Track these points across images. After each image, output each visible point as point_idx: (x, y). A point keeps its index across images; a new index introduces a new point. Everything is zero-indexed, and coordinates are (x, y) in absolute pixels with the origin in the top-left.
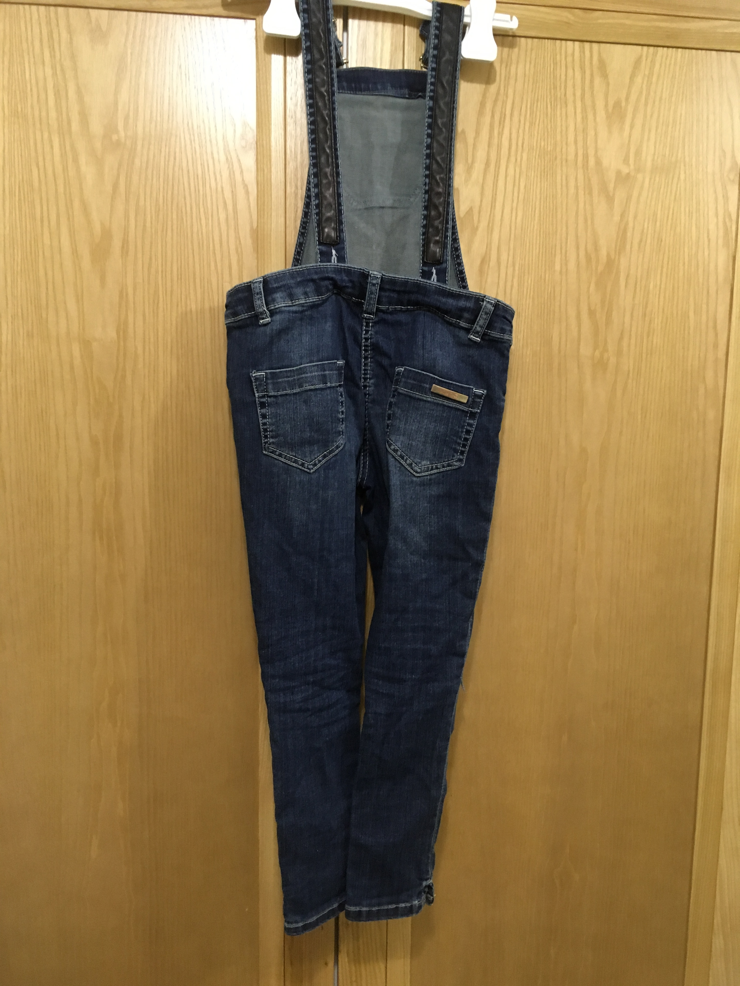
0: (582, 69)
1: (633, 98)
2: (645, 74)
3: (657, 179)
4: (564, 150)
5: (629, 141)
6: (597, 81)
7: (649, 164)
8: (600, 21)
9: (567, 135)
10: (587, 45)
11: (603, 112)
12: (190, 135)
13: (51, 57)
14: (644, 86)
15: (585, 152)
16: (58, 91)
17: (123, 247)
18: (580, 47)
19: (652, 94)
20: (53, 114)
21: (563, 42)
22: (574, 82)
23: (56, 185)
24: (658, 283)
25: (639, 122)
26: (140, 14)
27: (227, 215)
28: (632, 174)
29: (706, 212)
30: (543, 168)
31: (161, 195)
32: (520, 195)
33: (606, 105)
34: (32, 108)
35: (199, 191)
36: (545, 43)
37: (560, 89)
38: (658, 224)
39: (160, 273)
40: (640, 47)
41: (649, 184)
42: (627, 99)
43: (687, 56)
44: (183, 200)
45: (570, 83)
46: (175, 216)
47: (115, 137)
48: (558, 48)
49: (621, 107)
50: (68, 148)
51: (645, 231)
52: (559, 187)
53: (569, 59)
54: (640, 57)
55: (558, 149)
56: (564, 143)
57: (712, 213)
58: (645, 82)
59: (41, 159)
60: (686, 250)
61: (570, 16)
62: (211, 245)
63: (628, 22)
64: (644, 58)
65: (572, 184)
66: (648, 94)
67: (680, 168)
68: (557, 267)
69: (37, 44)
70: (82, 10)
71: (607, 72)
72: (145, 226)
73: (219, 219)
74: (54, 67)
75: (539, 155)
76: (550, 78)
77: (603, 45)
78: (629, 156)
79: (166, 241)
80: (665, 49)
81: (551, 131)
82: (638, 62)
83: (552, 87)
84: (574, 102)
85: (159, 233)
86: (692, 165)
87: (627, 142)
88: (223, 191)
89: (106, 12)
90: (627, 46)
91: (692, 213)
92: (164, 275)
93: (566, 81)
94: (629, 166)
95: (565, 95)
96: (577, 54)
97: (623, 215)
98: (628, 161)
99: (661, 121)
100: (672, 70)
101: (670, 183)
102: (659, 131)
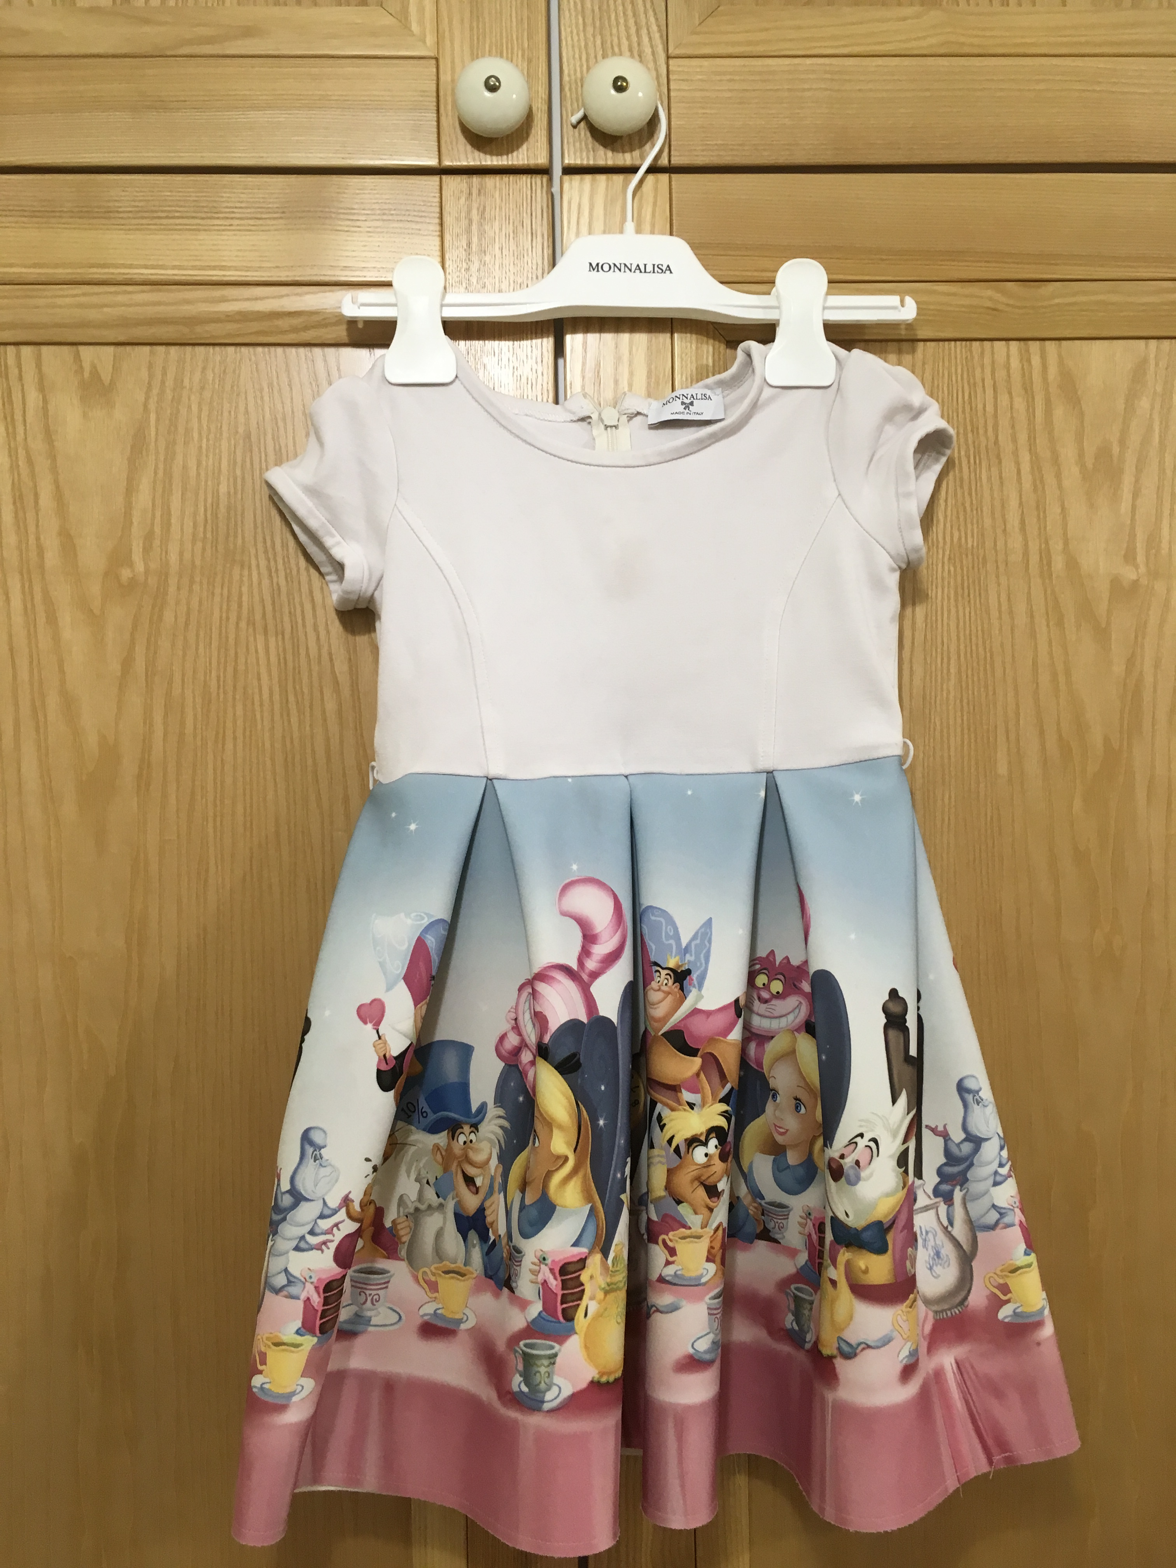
0: (1028, 389)
1: (1134, 438)
2: (1155, 393)
4: (1000, 544)
5: (1133, 519)
6: (1059, 412)
8: (1058, 301)
9: (1003, 516)
10: (1034, 346)
11: (1075, 470)
12: (269, 561)
13: (8, 435)
14: (1156, 417)
15: (1043, 546)
16: (21, 497)
17: (139, 776)
18: (1020, 351)
21: (987, 344)
22: (1012, 417)
23: (15, 669)
26: (173, 350)
27: (340, 705)
28: (1144, 581)
30: (959, 579)
31: (214, 674)
32: (917, 634)
33: (1081, 455)
35: (286, 663)
36: (950, 349)
37: (986, 431)
39: (210, 820)
40: (1142, 343)
42: (1122, 442)
44: (255, 683)
45: (1004, 422)
46: (240, 711)
47: (126, 574)
48: (976, 356)
49: (1111, 457)
50: (38, 597)
52: (994, 613)
53: (1001, 374)
54: (1145, 361)
55: (989, 544)
56: (999, 531)
58: (1157, 406)
61: (998, 296)
62: (310, 762)
63: (1114, 298)
64: (1152, 362)
65: (1021, 608)
66: (1165, 426)
68: (1002, 769)
70: (66, 348)
71: (1079, 393)
72: (182, 735)
73: (324, 712)
74: (12, 453)
75: (950, 559)
77: (1064, 343)
78: (1135, 548)
79: (222, 760)
81: (972, 510)
82: (1139, 372)
83: (969, 428)
84: (1016, 453)
85: (210, 744)
87: (1129, 522)
88: (331, 660)
89: (109, 351)
90: (1115, 341)
92: (218, 823)
93: (995, 415)
94: (1137, 567)
95: (996, 442)
96: (1015, 363)
97: (1131, 662)
98: (1135, 559)
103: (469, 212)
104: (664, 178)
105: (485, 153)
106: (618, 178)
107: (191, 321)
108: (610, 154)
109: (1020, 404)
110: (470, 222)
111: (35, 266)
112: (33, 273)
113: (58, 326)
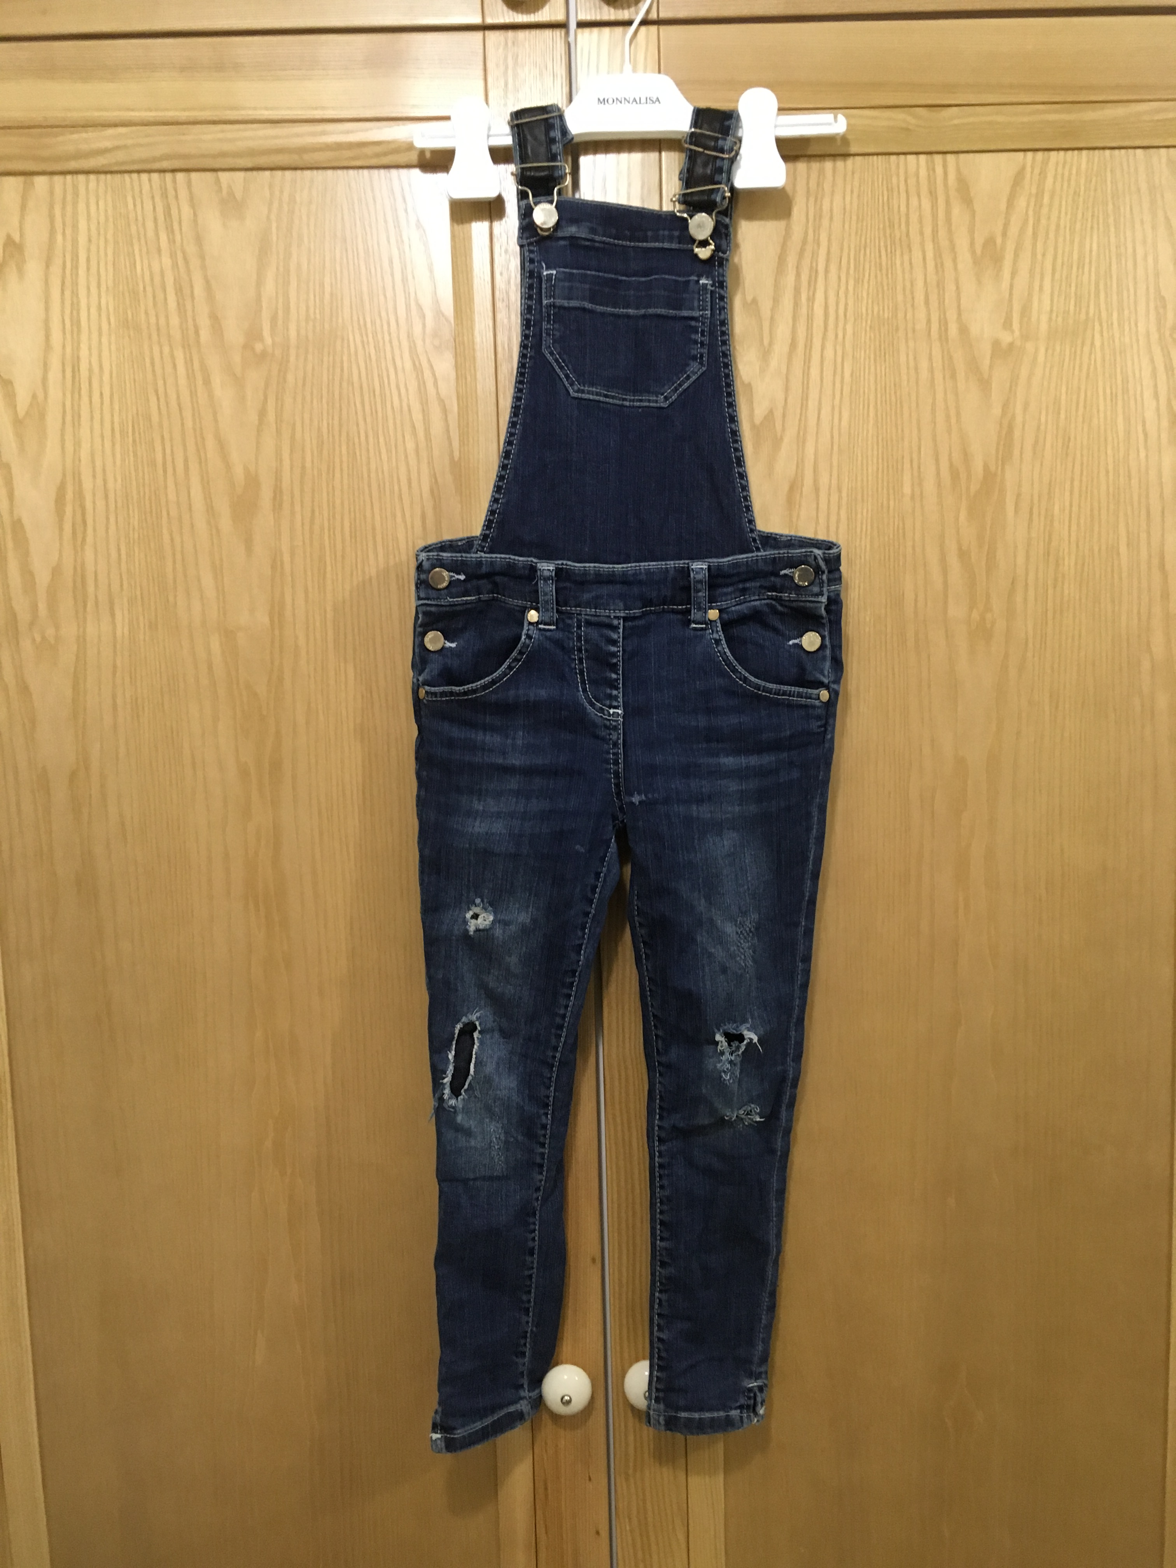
0: (933, 194)
1: (1013, 230)
2: (1030, 194)
3: (1058, 348)
4: (909, 316)
5: (1011, 294)
6: (956, 211)
7: (1044, 327)
8: (956, 122)
9: (912, 293)
10: (938, 158)
11: (968, 256)
12: (362, 337)
13: (169, 242)
14: (1031, 213)
15: (942, 316)
16: (181, 290)
17: (275, 498)
18: (927, 162)
19: (1043, 221)
20: (175, 321)
21: (902, 157)
22: (920, 215)
23: (182, 419)
24: (1067, 504)
25: (1024, 265)
26: (288, 174)
27: (417, 446)
28: (1018, 343)
29: (1138, 392)
30: (877, 343)
31: (325, 422)
32: (845, 387)
33: (972, 244)
34: (146, 313)
35: (376, 412)
36: (873, 161)
37: (900, 226)
38: (1063, 416)
39: (326, 531)
40: (1021, 154)
41: (1046, 357)
42: (1004, 234)
43: (1096, 160)
44: (355, 427)
45: (914, 218)
46: (344, 451)
47: (259, 347)
48: (893, 167)
49: (995, 245)
50: (196, 365)
51: (1043, 427)
52: (904, 371)
53: (912, 181)
54: (1023, 168)
55: (901, 315)
56: (909, 305)
57: (1148, 394)
58: (1032, 204)
59: (160, 383)
60: (1109, 452)
61: (910, 119)
62: (396, 488)
63: (1000, 119)
64: (1029, 169)
65: (924, 365)
66: (1038, 221)
67: (1093, 329)
68: (907, 490)
69: (150, 224)
70: (208, 175)
71: (972, 195)
72: (303, 467)
73: (405, 450)
74: (173, 255)
75: (871, 327)
76: (883, 211)
77: (962, 156)
78: (1012, 317)
79: (333, 487)
80: (1062, 153)
81: (888, 289)
82: (1018, 179)
83: (887, 224)
84: (922, 244)
85: (324, 475)
86: (1112, 324)
87: (1007, 295)
88: (409, 410)
89: (241, 175)
91: (1116, 396)
92: (332, 533)
93: (907, 215)
94: (1013, 332)
95: (908, 235)
96: (923, 172)
97: (1005, 406)
98: (1011, 325)
99: (1059, 261)
100: (1073, 183)
101: (1078, 352)
102: (1057, 276)
103: (506, 59)
104: (653, 29)
105: (517, 12)
106: (619, 30)
107: (303, 150)
108: (612, 10)
109: (926, 204)
110: (507, 68)
111: (184, 110)
112: (183, 115)
113: (203, 156)
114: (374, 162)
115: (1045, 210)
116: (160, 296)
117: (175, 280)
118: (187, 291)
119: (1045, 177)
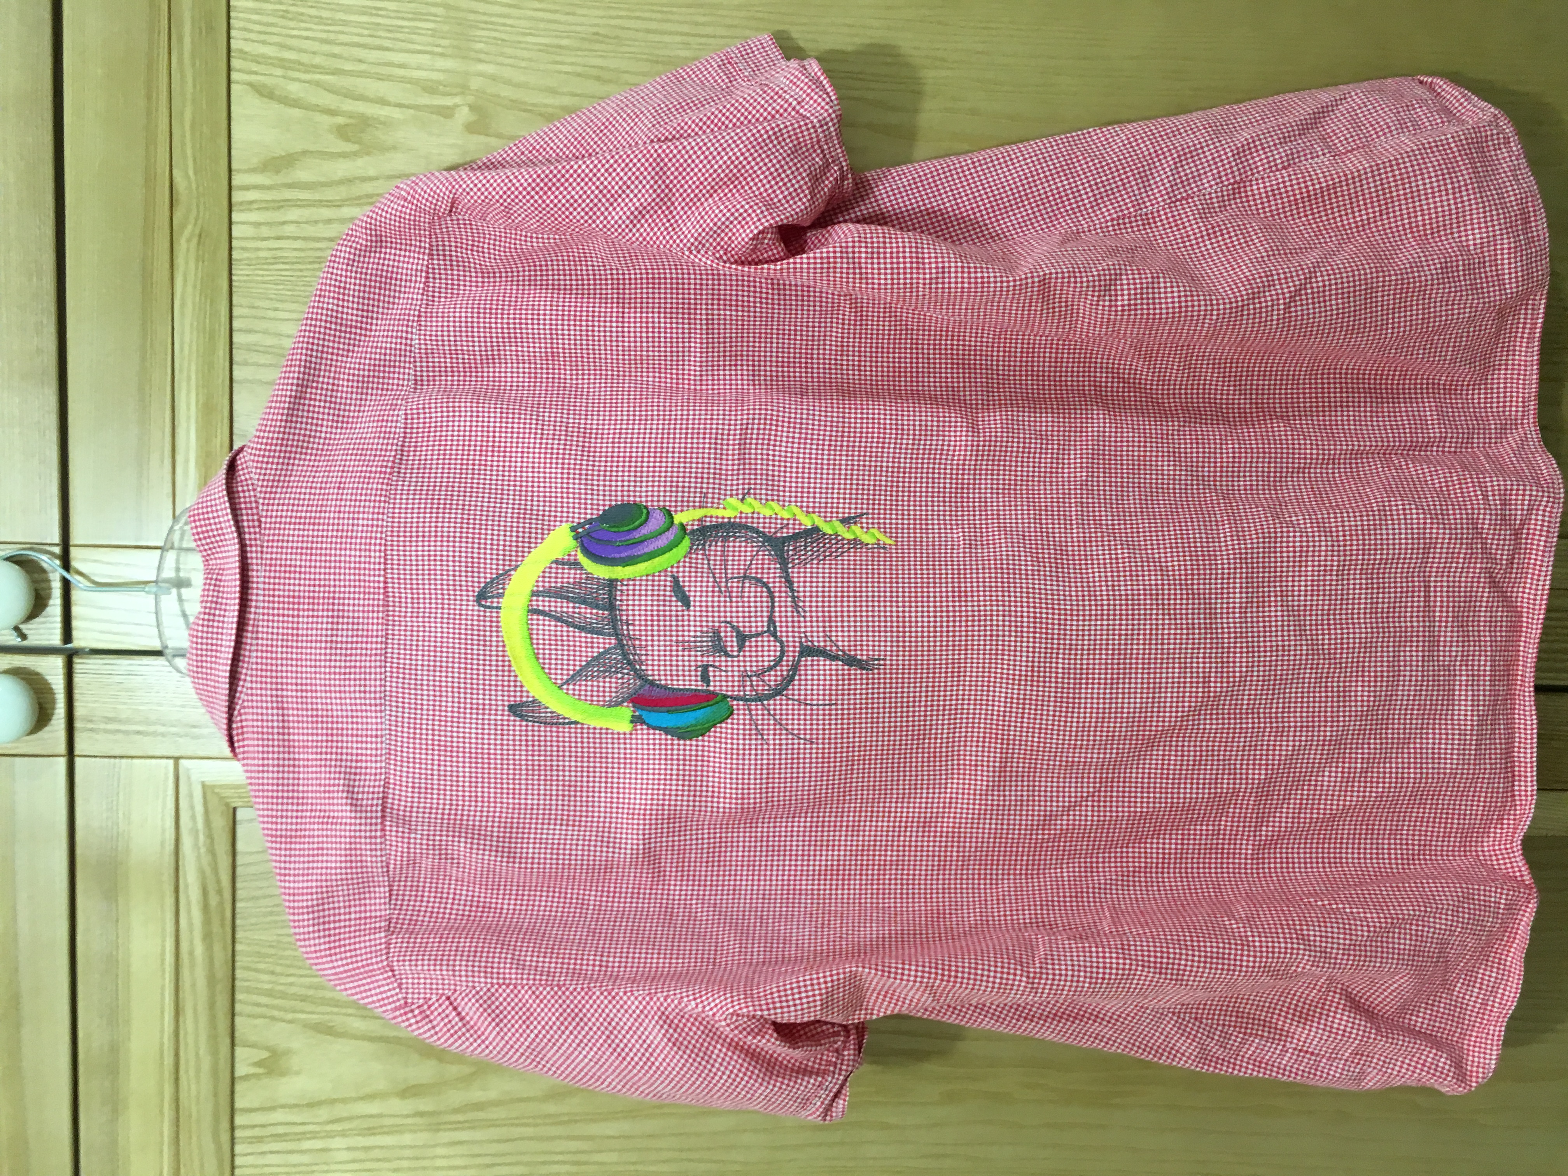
0: (280, 205)
1: (329, 101)
2: (284, 77)
3: (480, 46)
5: (408, 106)
6: (302, 174)
7: (451, 64)
8: (191, 173)
10: (237, 197)
11: (360, 162)
13: (314, 1138)
14: (306, 77)
16: (369, 1129)
18: (242, 211)
19: (317, 60)
20: (407, 1139)
21: (235, 243)
22: (306, 223)
23: (522, 1139)
24: (678, 39)
25: (373, 87)
28: (470, 99)
33: (344, 155)
36: (239, 281)
38: (564, 42)
40: (234, 87)
41: (488, 62)
42: (334, 113)
45: (311, 231)
48: (246, 255)
49: (347, 125)
50: (460, 1117)
51: (579, 69)
53: (265, 231)
54: (250, 84)
58: (296, 75)
59: (479, 1161)
61: (187, 233)
64: (253, 78)
66: (316, 68)
69: (294, 1159)
70: (238, 1087)
71: (283, 153)
74: (330, 1135)
76: (301, 270)
77: (235, 165)
78: (438, 106)
80: (233, 33)
82: (265, 92)
87: (412, 111)
89: (238, 1051)
90: (233, 115)
93: (305, 239)
94: (456, 106)
95: (331, 240)
96: (254, 217)
98: (448, 107)
99: (368, 40)
100: (271, 20)
101: (485, 18)
102: (387, 43)
103: (106, 731)
104: (74, 552)
105: (52, 714)
106: (75, 595)
107: (211, 980)
108: (51, 602)
109: (293, 214)
110: (118, 731)
111: (162, 1114)
112: (168, 1115)
113: (216, 1095)
114: (227, 895)
115: (305, 58)
116: (376, 1154)
117: (359, 1135)
118: (372, 1123)
119: (263, 56)
